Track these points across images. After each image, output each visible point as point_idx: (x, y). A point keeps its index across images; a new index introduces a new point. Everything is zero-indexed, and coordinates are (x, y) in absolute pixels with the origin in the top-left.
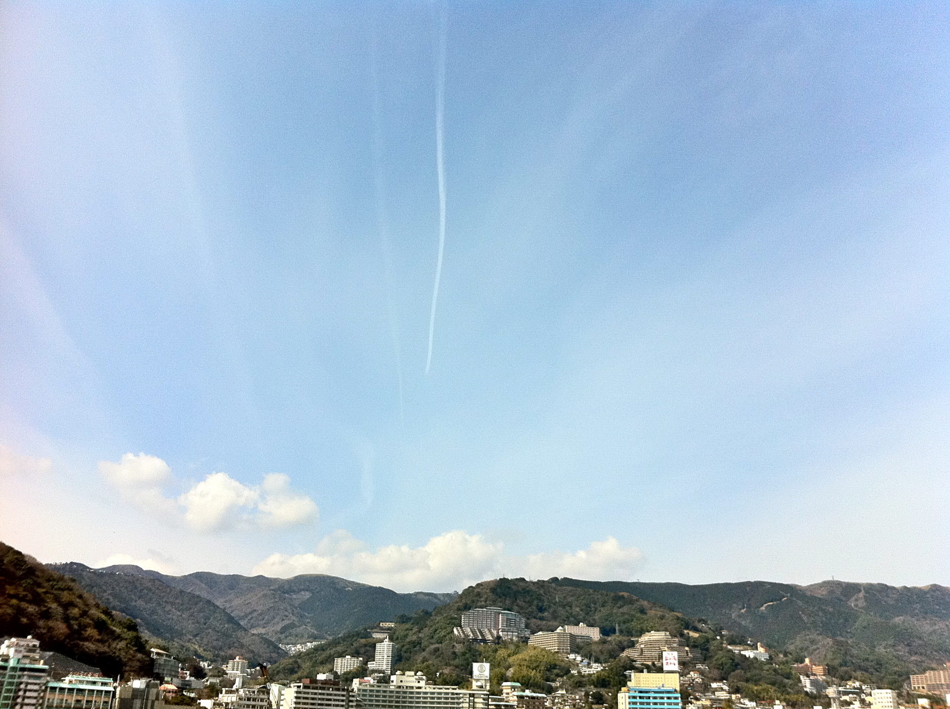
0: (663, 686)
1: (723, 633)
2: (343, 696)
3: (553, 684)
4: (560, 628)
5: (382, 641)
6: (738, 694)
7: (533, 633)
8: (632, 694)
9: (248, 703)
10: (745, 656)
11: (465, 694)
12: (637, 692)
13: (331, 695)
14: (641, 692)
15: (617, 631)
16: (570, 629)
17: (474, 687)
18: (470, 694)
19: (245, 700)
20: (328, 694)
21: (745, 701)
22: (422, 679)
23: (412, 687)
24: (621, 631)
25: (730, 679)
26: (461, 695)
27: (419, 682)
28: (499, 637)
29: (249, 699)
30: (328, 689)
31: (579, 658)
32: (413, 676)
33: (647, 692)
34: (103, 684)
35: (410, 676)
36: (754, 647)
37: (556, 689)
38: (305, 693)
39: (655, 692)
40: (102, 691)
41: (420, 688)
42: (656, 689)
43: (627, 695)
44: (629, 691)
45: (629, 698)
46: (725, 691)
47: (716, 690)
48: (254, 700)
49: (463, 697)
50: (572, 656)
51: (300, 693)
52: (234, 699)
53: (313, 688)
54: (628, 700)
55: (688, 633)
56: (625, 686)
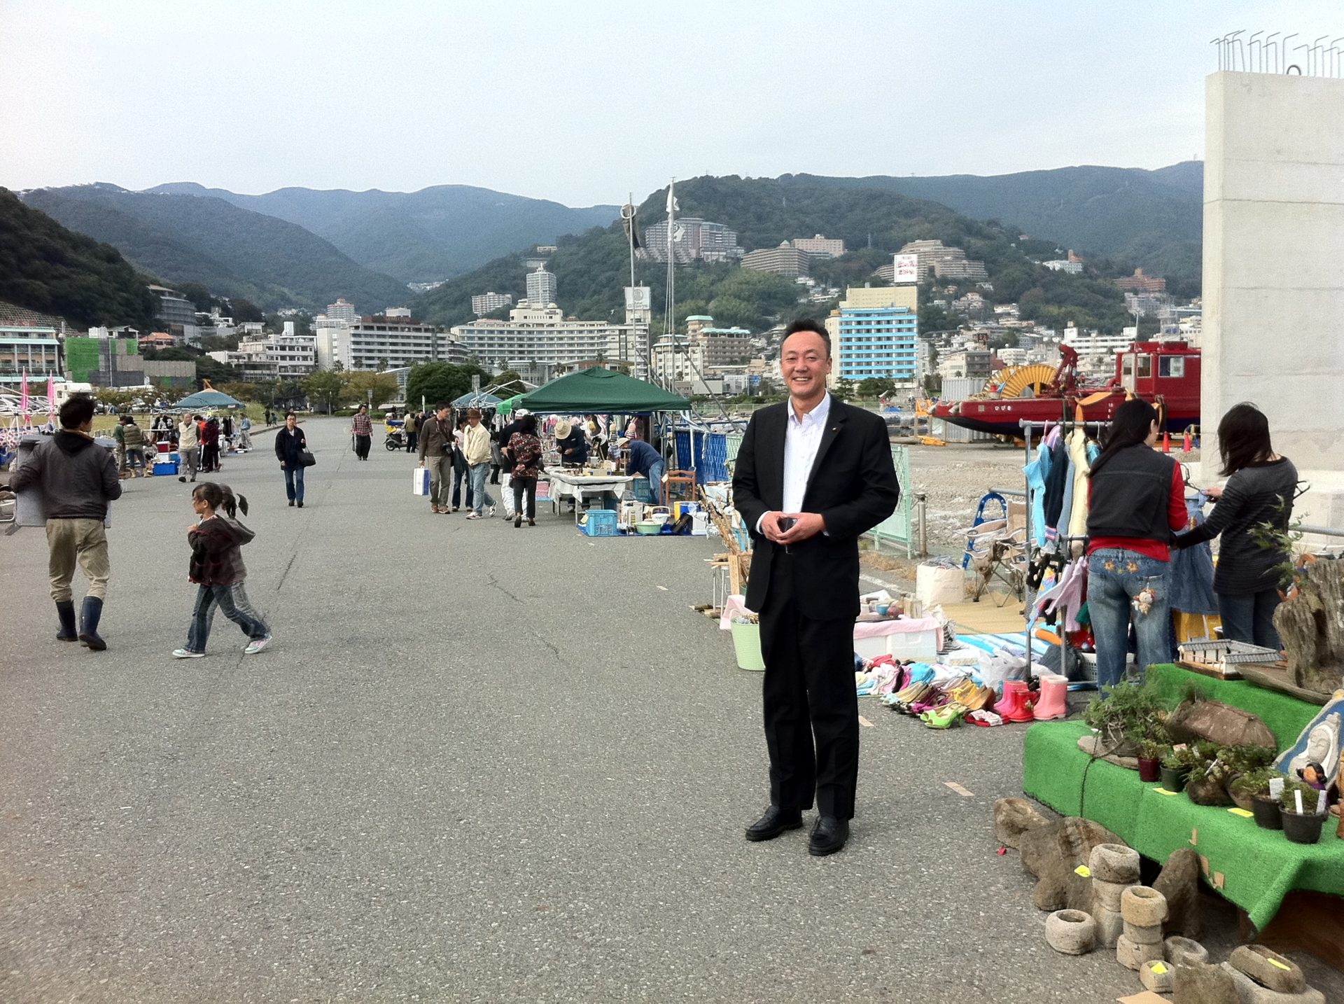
0: (892, 306)
1: (1021, 239)
2: (428, 338)
3: (771, 318)
4: (785, 242)
5: (533, 270)
6: (1032, 319)
7: (748, 250)
8: (845, 317)
9: (283, 353)
10: (1049, 268)
11: (613, 331)
12: (852, 316)
13: (408, 337)
14: (858, 315)
15: (869, 243)
16: (802, 244)
17: (628, 321)
18: (620, 330)
19: (276, 349)
20: (403, 337)
21: (1040, 329)
22: (555, 313)
23: (542, 325)
24: (875, 244)
25: (1022, 300)
26: (607, 333)
27: (551, 317)
28: (699, 260)
29: (283, 348)
30: (403, 329)
31: (811, 283)
32: (541, 310)
33: (868, 315)
34: (43, 336)
35: (538, 310)
36: (1065, 256)
37: (775, 324)
38: (366, 336)
39: (879, 315)
40: (40, 346)
41: (552, 325)
42: (881, 310)
43: (838, 319)
44: (840, 314)
45: (841, 324)
46: (1014, 316)
47: (1001, 315)
48: (292, 348)
49: (609, 335)
50: (801, 280)
51: (359, 335)
52: (260, 348)
53: (379, 328)
54: (839, 327)
55: (969, 242)
56: (835, 309)
